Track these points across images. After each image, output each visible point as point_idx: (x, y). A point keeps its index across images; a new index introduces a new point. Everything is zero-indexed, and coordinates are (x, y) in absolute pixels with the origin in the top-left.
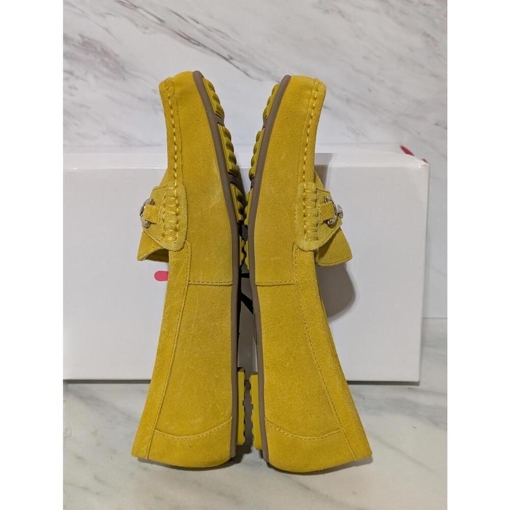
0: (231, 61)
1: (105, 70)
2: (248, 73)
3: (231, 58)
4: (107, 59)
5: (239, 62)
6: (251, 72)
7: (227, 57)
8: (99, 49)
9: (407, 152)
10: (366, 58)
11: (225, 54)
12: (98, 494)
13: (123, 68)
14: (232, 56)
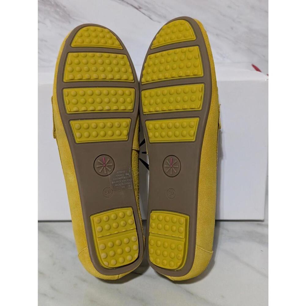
0: (140, 10)
1: (57, 17)
2: (151, 17)
3: (140, 8)
4: (58, 10)
5: (145, 10)
6: (153, 16)
7: (138, 7)
8: (53, 3)
9: (257, 69)
10: (229, 7)
11: (136, 5)
12: (53, 298)
13: (69, 15)
14: (141, 6)
